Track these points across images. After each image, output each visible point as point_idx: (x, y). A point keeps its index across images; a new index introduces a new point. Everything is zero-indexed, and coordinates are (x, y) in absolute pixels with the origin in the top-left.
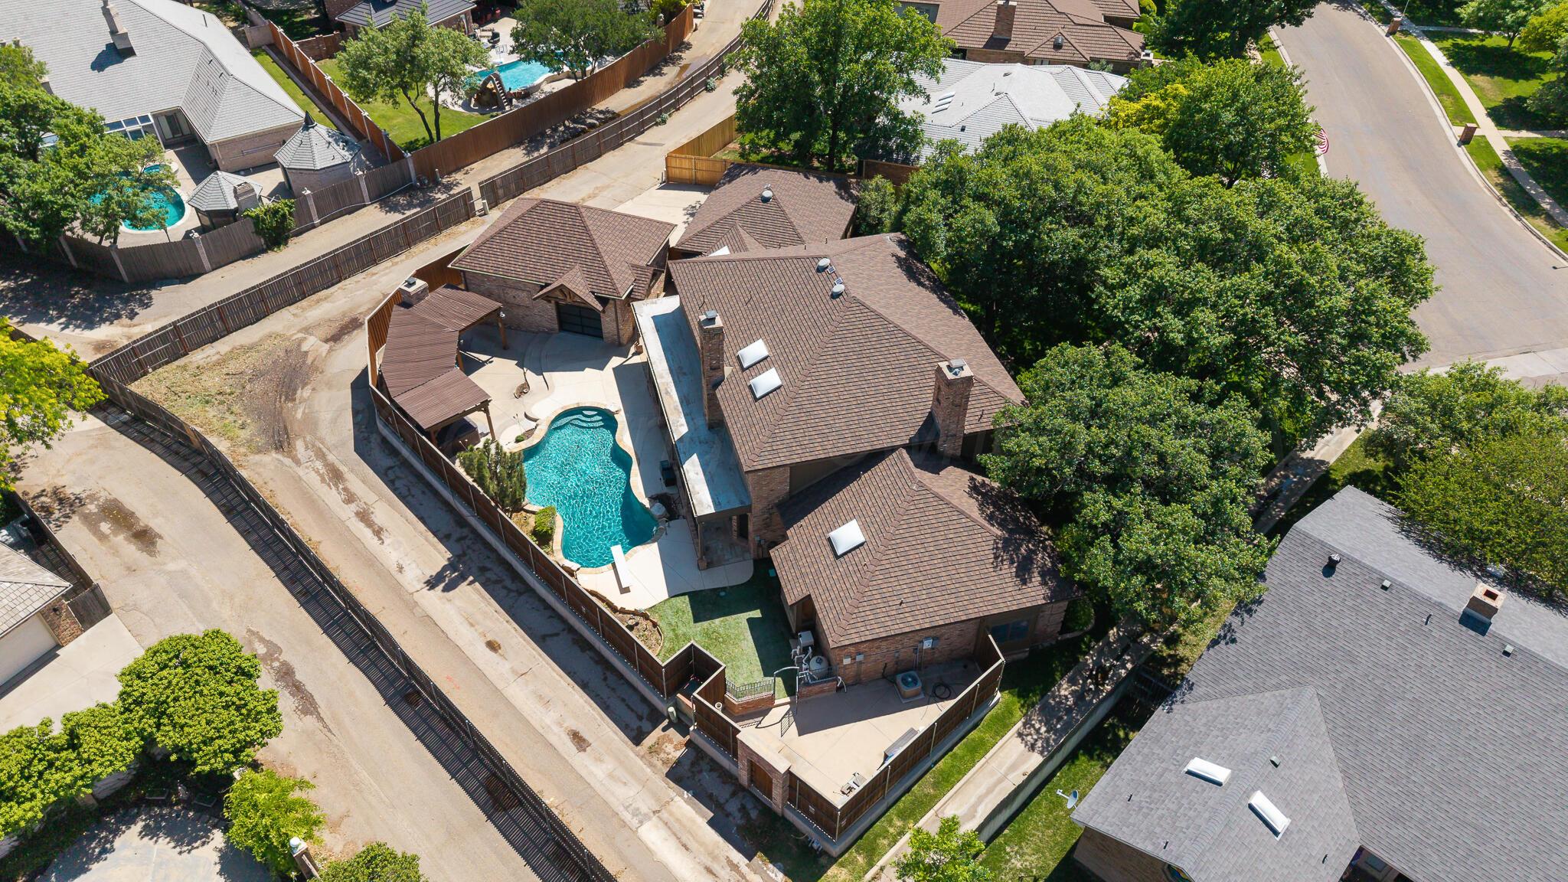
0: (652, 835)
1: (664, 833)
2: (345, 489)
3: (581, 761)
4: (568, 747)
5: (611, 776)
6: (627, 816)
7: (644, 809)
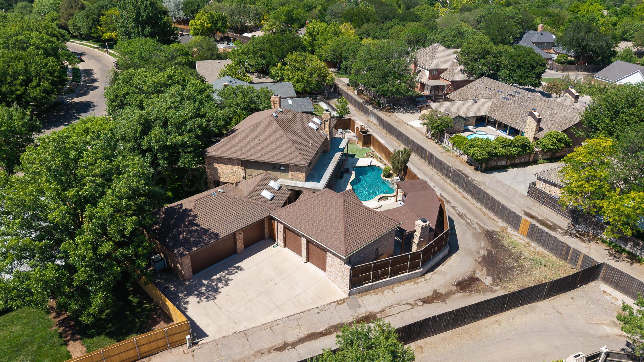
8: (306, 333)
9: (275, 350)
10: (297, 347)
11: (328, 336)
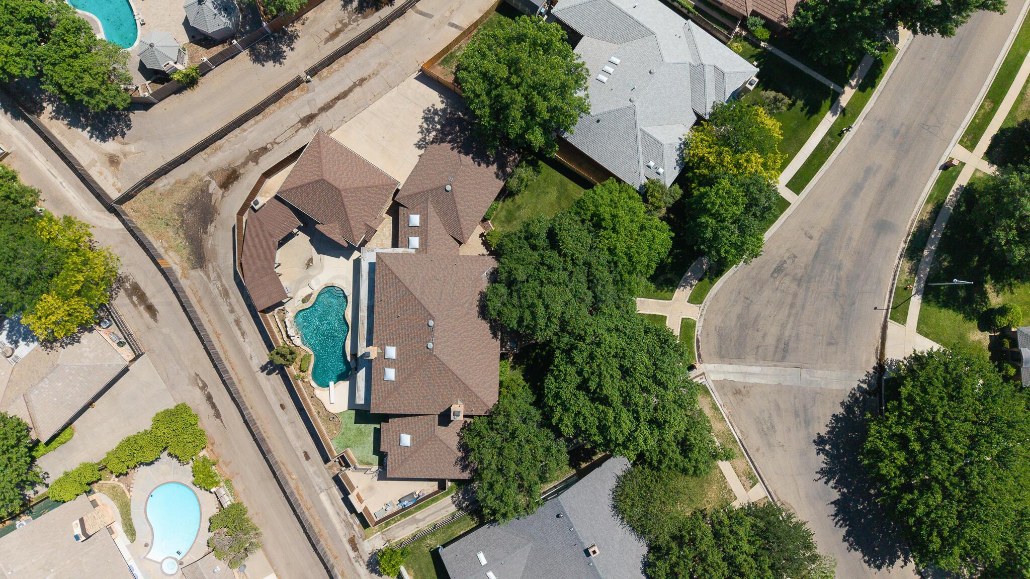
0: (323, 497)
1: (327, 498)
3: (306, 464)
4: (303, 457)
5: (315, 473)
6: (317, 488)
7: (323, 488)
8: (349, 97)
9: (366, 79)
10: (352, 84)
11: (333, 98)
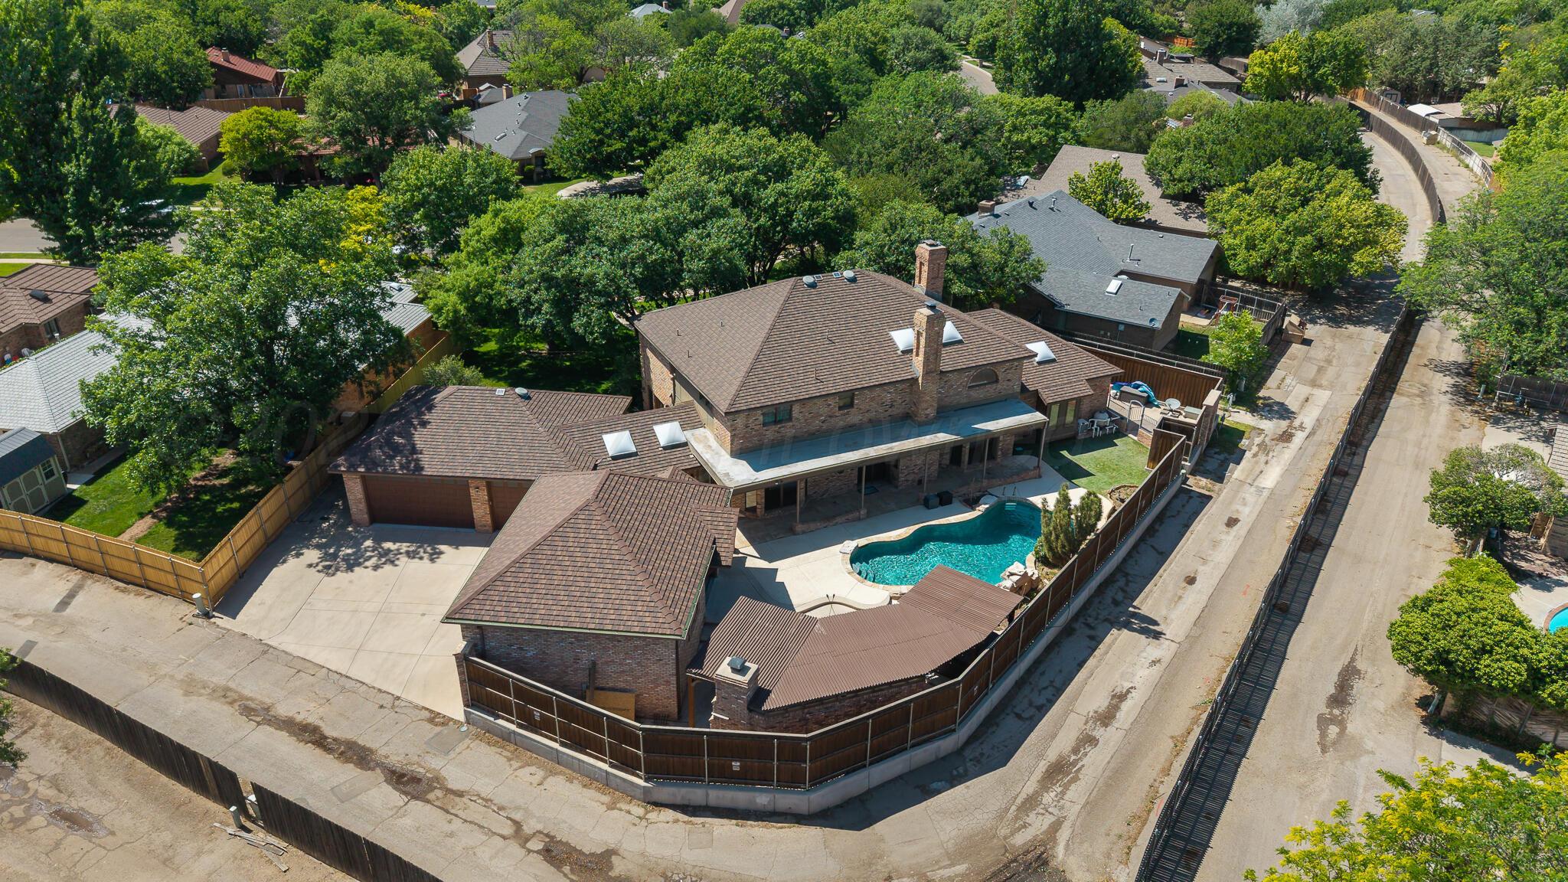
2: (1075, 751)
10: (265, 727)
